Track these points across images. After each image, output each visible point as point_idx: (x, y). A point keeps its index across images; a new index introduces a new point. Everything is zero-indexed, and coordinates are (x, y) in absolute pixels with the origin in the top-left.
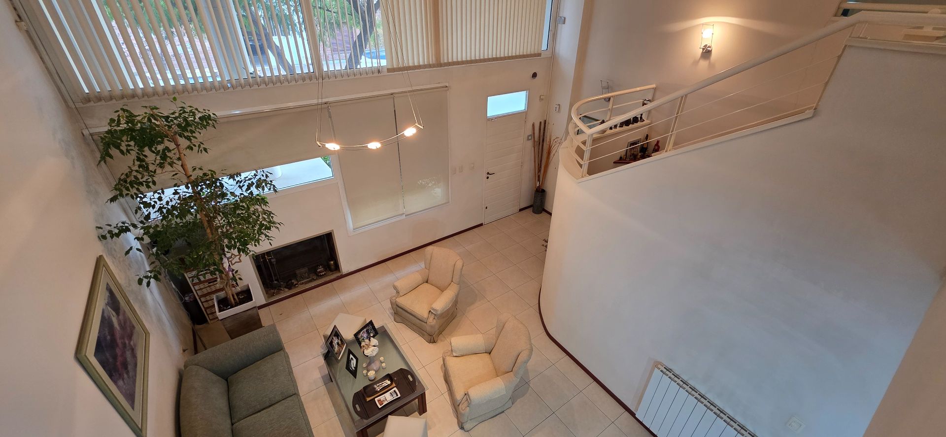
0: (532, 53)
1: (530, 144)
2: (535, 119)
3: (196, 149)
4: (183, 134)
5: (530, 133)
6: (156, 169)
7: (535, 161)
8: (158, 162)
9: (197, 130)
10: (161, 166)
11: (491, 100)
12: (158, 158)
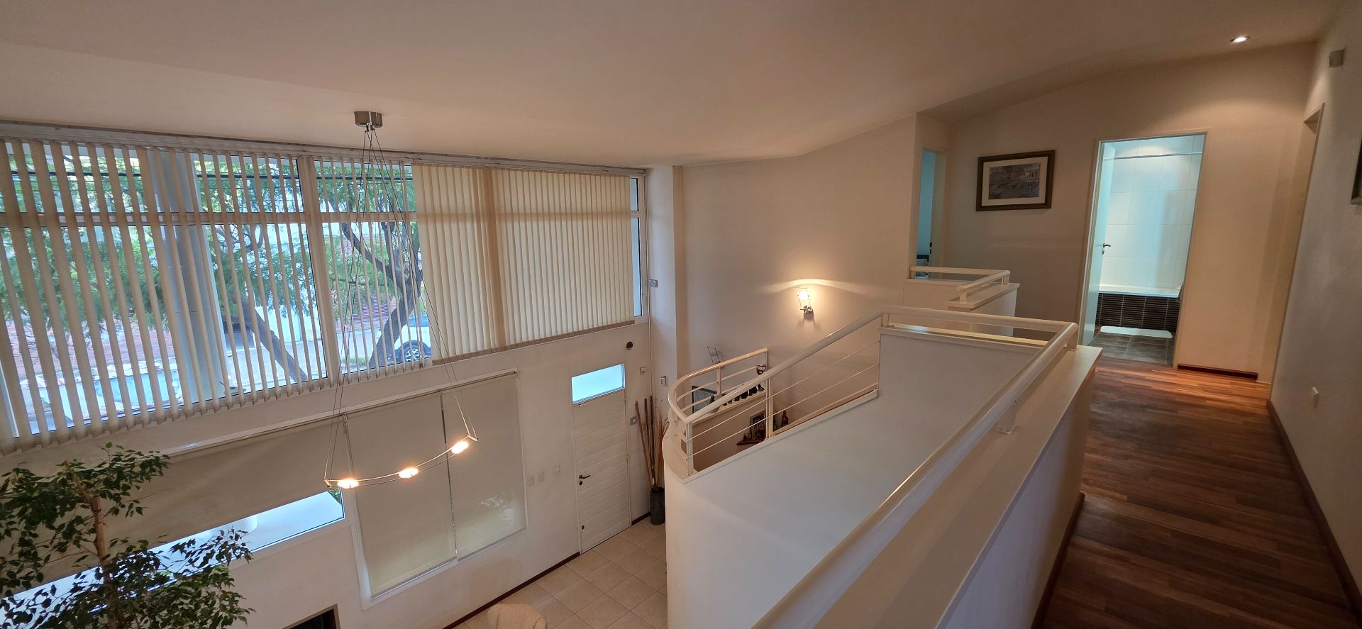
0: (623, 321)
1: (634, 429)
2: (638, 396)
3: (123, 511)
4: (109, 492)
5: (633, 414)
6: (49, 555)
7: (645, 451)
8: (56, 542)
9: (134, 483)
10: (62, 548)
11: (575, 381)
12: (60, 535)
